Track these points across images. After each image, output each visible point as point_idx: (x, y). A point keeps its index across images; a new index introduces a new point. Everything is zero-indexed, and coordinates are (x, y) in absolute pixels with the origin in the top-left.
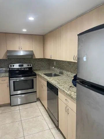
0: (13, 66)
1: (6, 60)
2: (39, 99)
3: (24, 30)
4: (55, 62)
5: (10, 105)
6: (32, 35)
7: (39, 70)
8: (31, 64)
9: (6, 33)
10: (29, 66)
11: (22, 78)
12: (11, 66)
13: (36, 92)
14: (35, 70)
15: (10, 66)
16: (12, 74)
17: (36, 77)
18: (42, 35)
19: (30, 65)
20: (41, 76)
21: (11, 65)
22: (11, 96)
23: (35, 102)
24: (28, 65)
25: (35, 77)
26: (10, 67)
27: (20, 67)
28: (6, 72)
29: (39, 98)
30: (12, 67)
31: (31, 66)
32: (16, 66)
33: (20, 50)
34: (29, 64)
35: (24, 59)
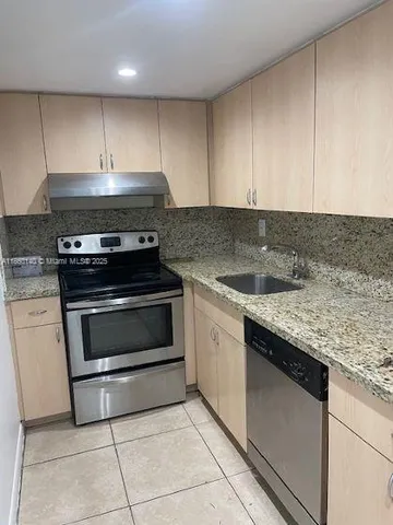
0: (78, 245)
1: (45, 218)
2: (194, 391)
3: (127, 73)
4: (262, 224)
5: (71, 419)
6: (157, 99)
7: (190, 259)
8: (155, 235)
9: (40, 93)
10: (147, 245)
11: (120, 301)
12: (67, 245)
13: (182, 359)
14: (171, 261)
15: (61, 244)
16: (75, 280)
17: (182, 295)
18: (204, 100)
19: (151, 239)
20: (209, 290)
21: (66, 239)
22: (72, 380)
23: (181, 403)
24: (142, 240)
25: (178, 292)
26: (62, 250)
27: (107, 250)
28: (45, 272)
29: (196, 385)
30: (73, 250)
31: (155, 243)
32: (90, 244)
33: (104, 170)
34: (146, 235)
35: (125, 211)
